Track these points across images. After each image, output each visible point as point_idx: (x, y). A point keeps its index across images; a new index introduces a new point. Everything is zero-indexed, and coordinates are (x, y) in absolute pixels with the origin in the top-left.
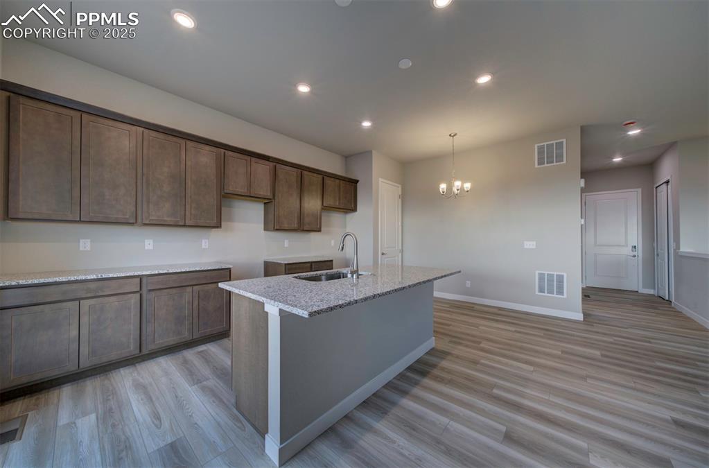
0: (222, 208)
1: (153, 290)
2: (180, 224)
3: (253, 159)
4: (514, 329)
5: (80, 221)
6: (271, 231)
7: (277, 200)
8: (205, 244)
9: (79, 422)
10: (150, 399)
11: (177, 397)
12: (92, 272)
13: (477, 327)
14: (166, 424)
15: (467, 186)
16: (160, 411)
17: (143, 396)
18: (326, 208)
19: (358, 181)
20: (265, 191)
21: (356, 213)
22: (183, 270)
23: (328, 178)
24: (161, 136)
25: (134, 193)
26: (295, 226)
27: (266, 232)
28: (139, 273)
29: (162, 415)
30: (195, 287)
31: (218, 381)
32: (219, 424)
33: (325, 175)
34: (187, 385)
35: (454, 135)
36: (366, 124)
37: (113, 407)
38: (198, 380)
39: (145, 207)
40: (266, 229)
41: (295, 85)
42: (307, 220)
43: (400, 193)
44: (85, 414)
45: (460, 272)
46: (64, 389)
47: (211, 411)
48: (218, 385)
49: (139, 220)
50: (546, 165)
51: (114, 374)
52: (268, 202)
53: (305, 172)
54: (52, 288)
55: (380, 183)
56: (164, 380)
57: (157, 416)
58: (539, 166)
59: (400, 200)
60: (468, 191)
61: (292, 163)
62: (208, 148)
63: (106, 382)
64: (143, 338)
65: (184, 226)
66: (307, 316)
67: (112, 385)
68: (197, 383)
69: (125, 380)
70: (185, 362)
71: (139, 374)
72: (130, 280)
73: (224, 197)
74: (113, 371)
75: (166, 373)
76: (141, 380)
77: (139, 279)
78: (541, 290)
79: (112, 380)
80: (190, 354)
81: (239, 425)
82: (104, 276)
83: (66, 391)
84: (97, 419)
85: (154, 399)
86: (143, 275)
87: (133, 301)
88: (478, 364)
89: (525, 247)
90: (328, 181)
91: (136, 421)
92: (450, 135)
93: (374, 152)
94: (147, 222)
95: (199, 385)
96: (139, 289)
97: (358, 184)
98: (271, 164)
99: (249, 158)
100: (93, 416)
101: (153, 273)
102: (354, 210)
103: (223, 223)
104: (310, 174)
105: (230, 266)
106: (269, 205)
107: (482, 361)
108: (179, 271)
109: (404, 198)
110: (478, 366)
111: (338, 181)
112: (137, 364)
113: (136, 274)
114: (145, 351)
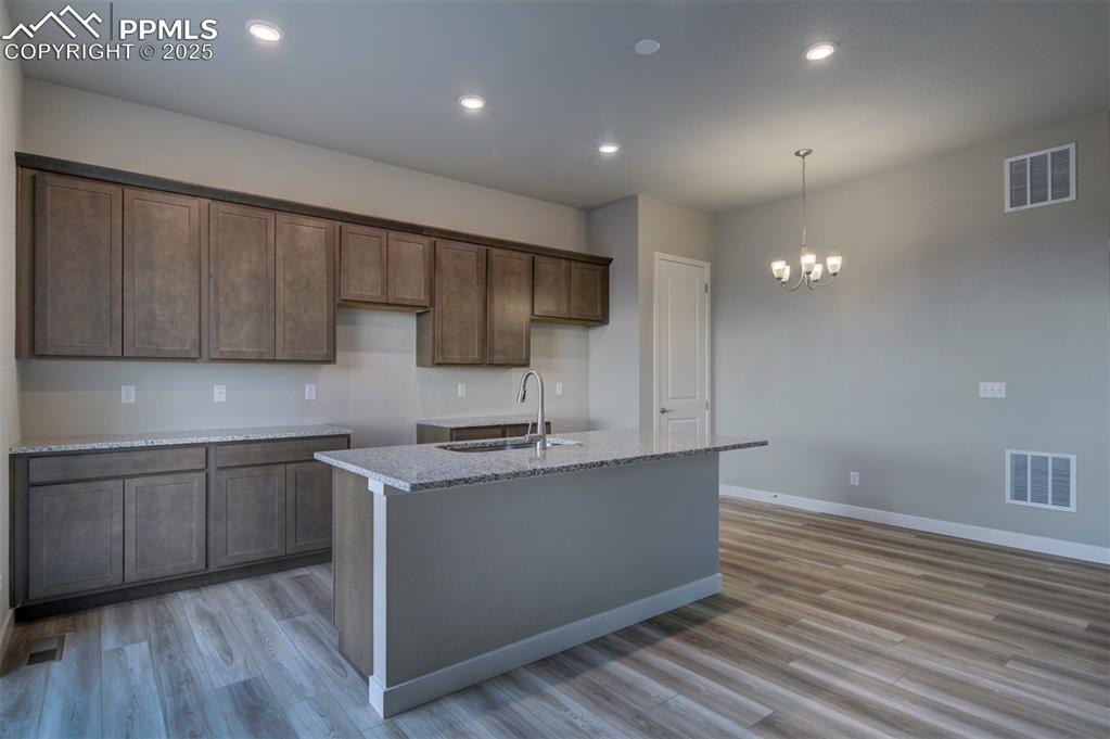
0: (338, 327)
1: (225, 468)
2: (267, 357)
3: (392, 234)
4: (919, 572)
5: (123, 358)
6: (428, 367)
7: (438, 308)
8: (310, 392)
9: (127, 649)
10: (219, 632)
11: (256, 631)
12: (140, 437)
13: (839, 566)
14: (239, 661)
15: (834, 262)
16: (232, 645)
17: (209, 628)
18: (539, 320)
19: (609, 261)
20: (415, 291)
21: (608, 326)
22: (271, 437)
23: (544, 259)
24: (237, 210)
25: (196, 311)
26: (476, 356)
27: (420, 369)
28: (204, 439)
29: (235, 650)
30: (290, 467)
31: (320, 617)
32: (311, 667)
33: (534, 252)
34: (273, 619)
35: (806, 154)
36: (608, 149)
37: (170, 637)
38: (289, 613)
39: (213, 331)
40: (420, 363)
41: (456, 98)
42: (499, 344)
43: (708, 281)
44: (134, 641)
45: (764, 443)
46: (106, 611)
47: (303, 652)
48: (317, 622)
49: (205, 353)
50: (1029, 206)
51: (170, 598)
52: (422, 312)
53: (495, 251)
54: (90, 459)
55: (656, 261)
56: (239, 610)
57: (228, 653)
58: (1014, 209)
59: (707, 296)
60: (835, 274)
61: (467, 236)
62: (312, 222)
63: (160, 607)
64: (211, 546)
65: (274, 361)
66: (408, 490)
67: (168, 611)
68: (287, 617)
69: (186, 607)
70: (273, 589)
71: (205, 600)
72: (190, 450)
73: (339, 306)
74: (169, 595)
75: (244, 602)
76: (207, 608)
77: (204, 450)
78: (1019, 493)
79: (168, 606)
80: (282, 580)
81: (341, 671)
82: (156, 444)
83: (108, 614)
84: (150, 647)
85: (224, 632)
86: (209, 443)
87: (195, 484)
88: (790, 623)
89: (982, 395)
90: (544, 264)
91: (200, 654)
92: (797, 154)
93: (641, 198)
94: (217, 356)
95: (291, 620)
96: (204, 466)
97: (611, 266)
98: (426, 241)
99: (383, 233)
100: (145, 645)
101: (224, 440)
102: (603, 319)
103: (339, 356)
104: (504, 252)
105: (349, 432)
106: (425, 317)
107: (804, 621)
108: (264, 437)
109: (716, 291)
110: (790, 629)
111: (564, 263)
112: (203, 589)
113: (200, 440)
114: (213, 568)
